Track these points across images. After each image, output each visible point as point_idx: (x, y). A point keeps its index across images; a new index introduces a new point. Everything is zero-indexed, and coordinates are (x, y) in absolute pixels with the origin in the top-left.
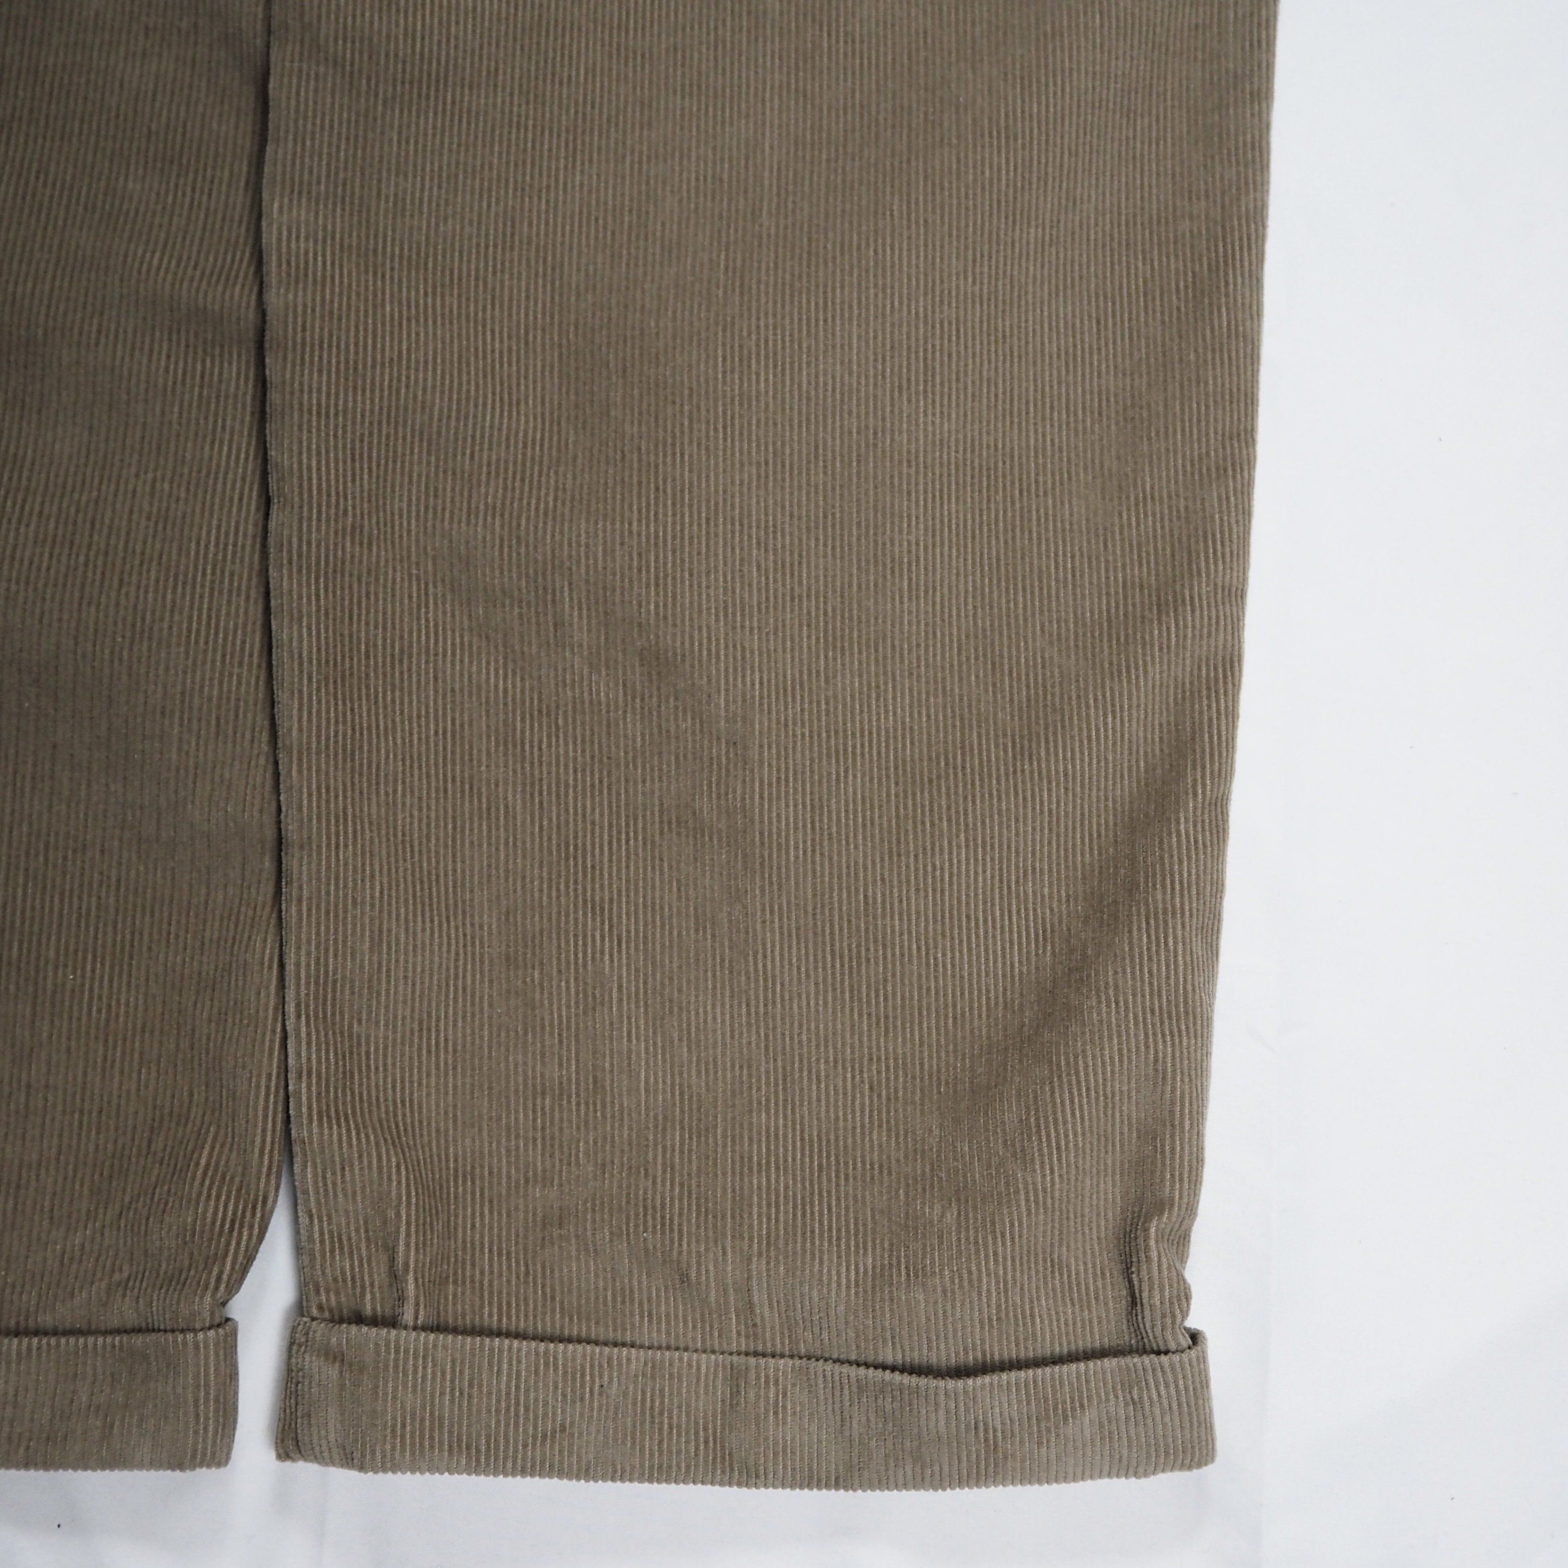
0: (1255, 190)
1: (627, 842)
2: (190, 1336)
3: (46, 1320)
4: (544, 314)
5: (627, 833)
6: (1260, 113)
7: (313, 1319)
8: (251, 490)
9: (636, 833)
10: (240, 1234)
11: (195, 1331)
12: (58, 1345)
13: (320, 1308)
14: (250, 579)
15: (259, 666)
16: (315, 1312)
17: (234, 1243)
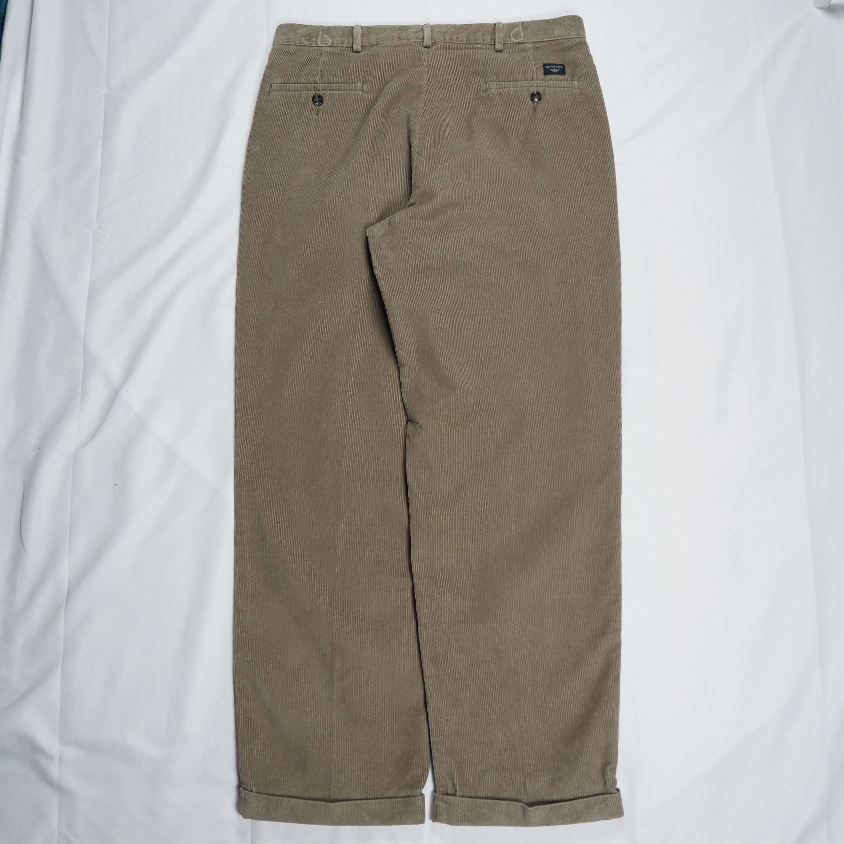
0: (618, 538)
1: (494, 690)
2: (417, 797)
3: (386, 795)
4: (469, 577)
5: (494, 688)
6: (618, 520)
7: (439, 794)
8: (413, 620)
9: (496, 688)
10: (424, 776)
11: (417, 796)
12: (390, 800)
13: (440, 791)
14: (414, 639)
15: (417, 658)
16: (439, 792)
17: (423, 778)
